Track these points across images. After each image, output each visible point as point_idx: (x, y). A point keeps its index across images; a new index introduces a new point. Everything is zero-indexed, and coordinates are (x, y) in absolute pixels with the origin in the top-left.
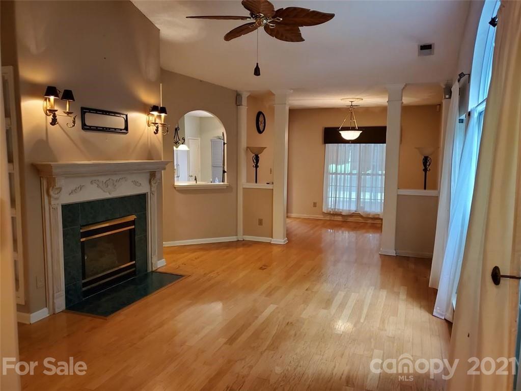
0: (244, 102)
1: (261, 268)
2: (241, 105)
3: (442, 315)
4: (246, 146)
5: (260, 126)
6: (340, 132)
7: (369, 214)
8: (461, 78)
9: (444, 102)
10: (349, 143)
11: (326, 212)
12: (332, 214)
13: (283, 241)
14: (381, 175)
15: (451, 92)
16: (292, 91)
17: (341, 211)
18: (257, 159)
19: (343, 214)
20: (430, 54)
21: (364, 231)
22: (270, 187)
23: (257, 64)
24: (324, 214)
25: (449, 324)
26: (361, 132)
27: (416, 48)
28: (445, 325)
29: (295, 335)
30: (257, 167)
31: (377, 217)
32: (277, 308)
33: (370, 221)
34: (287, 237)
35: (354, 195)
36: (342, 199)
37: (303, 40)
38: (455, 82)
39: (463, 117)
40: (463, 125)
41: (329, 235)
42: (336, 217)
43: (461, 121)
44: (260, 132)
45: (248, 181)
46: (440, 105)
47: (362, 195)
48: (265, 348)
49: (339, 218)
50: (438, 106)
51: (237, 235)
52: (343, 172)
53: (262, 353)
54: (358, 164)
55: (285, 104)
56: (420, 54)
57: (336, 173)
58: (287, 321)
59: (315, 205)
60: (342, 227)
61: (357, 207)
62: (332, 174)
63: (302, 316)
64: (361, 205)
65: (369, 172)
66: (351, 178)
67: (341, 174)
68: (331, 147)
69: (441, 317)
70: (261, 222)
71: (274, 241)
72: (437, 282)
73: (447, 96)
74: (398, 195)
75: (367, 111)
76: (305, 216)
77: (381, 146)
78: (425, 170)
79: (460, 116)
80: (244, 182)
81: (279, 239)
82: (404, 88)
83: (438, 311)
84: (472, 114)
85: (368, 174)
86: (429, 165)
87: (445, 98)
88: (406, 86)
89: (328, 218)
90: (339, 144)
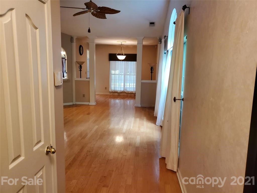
0: (75, 41)
1: (88, 114)
2: (73, 42)
3: (159, 124)
4: (76, 61)
5: (81, 52)
6: (117, 56)
7: (129, 92)
8: (165, 37)
9: (159, 45)
10: (121, 61)
11: (111, 91)
12: (114, 92)
13: (95, 103)
14: (134, 75)
15: (161, 42)
16: (97, 37)
17: (117, 91)
18: (81, 67)
19: (118, 92)
20: (154, 26)
21: (127, 99)
22: (88, 80)
23: (89, 28)
24: (110, 92)
25: (161, 127)
26: (126, 56)
27: (148, 24)
28: (160, 128)
29: (108, 134)
30: (81, 71)
31: (132, 93)
32: (98, 127)
33: (129, 95)
34: (96, 102)
35: (122, 84)
36: (117, 86)
37: (106, 18)
38: (163, 38)
39: (166, 52)
40: (166, 55)
41: (112, 101)
42: (115, 94)
43: (165, 53)
44: (81, 54)
45: (77, 77)
46: (157, 45)
47: (126, 84)
48: (98, 139)
49: (117, 94)
50: (156, 46)
51: (72, 102)
52: (118, 74)
53: (97, 140)
54: (124, 70)
55: (94, 43)
56: (150, 26)
57: (115, 74)
58: (104, 130)
59: (106, 88)
60: (118, 98)
61: (124, 89)
62: (113, 74)
63: (109, 128)
64: (126, 88)
65: (128, 74)
66: (121, 76)
67: (117, 74)
68: (112, 63)
69: (159, 125)
70: (84, 96)
71: (90, 104)
72: (157, 114)
73: (160, 43)
74: (141, 83)
75: (127, 47)
76: (102, 93)
77: (133, 62)
78: (152, 72)
79: (164, 51)
80: (75, 77)
81: (93, 103)
82: (143, 39)
83: (158, 123)
84: (169, 51)
85: (128, 75)
86: (153, 70)
87: (159, 44)
88: (144, 38)
89: (112, 94)
90: (116, 61)
